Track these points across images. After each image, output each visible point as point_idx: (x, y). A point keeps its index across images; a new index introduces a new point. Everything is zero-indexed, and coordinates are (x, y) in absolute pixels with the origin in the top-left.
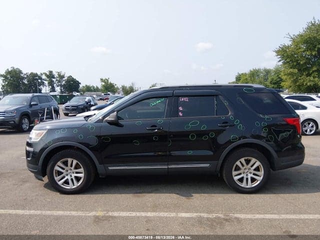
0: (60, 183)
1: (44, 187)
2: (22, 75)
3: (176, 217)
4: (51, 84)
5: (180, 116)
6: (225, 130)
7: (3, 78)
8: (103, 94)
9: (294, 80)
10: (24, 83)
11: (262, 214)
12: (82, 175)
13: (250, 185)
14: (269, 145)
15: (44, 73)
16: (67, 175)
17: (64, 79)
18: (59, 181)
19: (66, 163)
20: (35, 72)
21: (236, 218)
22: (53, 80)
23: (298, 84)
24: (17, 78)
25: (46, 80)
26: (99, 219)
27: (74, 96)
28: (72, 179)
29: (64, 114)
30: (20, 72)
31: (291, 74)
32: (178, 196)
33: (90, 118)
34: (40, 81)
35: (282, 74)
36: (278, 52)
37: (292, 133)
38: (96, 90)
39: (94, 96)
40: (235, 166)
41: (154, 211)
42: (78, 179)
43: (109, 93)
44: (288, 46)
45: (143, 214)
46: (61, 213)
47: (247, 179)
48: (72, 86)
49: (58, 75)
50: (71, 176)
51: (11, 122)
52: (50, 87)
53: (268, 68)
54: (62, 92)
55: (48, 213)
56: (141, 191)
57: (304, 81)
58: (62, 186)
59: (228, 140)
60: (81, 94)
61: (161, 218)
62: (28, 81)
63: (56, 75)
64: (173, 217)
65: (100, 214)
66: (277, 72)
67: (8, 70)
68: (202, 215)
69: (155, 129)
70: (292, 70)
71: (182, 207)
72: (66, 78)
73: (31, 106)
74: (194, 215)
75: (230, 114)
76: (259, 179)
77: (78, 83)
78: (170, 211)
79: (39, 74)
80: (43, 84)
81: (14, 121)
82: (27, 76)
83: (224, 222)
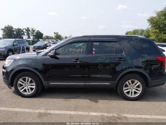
0: (21, 91)
1: (13, 92)
2: (13, 29)
3: (88, 115)
4: (28, 34)
5: (93, 54)
6: (120, 63)
7: (3, 31)
8: (55, 41)
9: (157, 36)
10: (14, 34)
11: (140, 115)
12: (34, 87)
13: (133, 96)
14: (146, 72)
15: (24, 29)
16: (25, 86)
17: (35, 32)
18: (21, 90)
19: (24, 80)
20: (20, 28)
21: (125, 117)
22: (29, 32)
23: (158, 38)
24: (10, 31)
25: (25, 32)
26: (41, 114)
27: (40, 41)
28: (28, 89)
29: (33, 50)
30: (12, 28)
31: (156, 32)
32: (90, 101)
33: (40, 53)
34: (22, 33)
35: (150, 32)
36: (149, 20)
37: (160, 65)
38: (52, 38)
39: (50, 41)
40: (125, 84)
41: (75, 110)
42: (32, 89)
43: (58, 40)
44: (155, 17)
45: (69, 112)
46: (19, 110)
47: (132, 92)
48: (39, 36)
49: (32, 29)
50: (28, 87)
51: (2, 54)
52: (28, 36)
53: (143, 29)
54: (34, 39)
55: (12, 109)
56: (69, 97)
57: (162, 36)
58: (23, 93)
59: (122, 69)
60: (44, 40)
61: (79, 115)
62: (16, 33)
63: (31, 30)
64: (86, 115)
65: (42, 111)
66: (148, 31)
67: (6, 26)
68: (104, 114)
69: (78, 61)
70: (156, 30)
71: (92, 108)
72: (36, 32)
73: (14, 45)
74: (99, 114)
75: (124, 53)
76: (139, 92)
77: (42, 35)
78: (85, 111)
79: (22, 29)
80: (24, 34)
81: (4, 53)
82: (16, 30)
83: (117, 119)
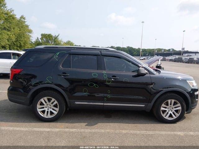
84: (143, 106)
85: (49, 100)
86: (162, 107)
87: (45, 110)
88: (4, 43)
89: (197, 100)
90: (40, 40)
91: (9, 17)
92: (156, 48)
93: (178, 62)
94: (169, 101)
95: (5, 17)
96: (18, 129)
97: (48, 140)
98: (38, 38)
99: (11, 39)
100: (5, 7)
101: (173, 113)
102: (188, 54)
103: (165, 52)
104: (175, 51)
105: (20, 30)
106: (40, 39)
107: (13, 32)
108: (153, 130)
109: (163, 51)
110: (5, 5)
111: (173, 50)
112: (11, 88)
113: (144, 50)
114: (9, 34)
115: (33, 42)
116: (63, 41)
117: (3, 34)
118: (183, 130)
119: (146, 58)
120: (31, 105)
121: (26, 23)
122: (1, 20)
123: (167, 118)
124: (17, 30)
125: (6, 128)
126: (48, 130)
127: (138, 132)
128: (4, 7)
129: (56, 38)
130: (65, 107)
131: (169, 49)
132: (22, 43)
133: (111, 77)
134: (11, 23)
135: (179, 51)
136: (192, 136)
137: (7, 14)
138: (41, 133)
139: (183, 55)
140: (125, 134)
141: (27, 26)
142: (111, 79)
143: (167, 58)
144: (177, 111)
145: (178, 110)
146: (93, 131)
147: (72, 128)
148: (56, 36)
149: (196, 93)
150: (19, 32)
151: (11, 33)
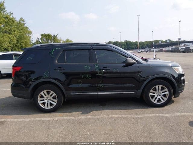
84: (133, 92)
85: (48, 93)
86: (151, 93)
87: (45, 102)
88: (6, 45)
89: (183, 84)
90: (40, 41)
91: (9, 20)
92: (153, 40)
93: (175, 52)
94: (157, 87)
95: (5, 21)
96: (22, 120)
97: (48, 127)
98: (38, 39)
99: (12, 41)
100: (5, 11)
101: (161, 97)
102: (185, 44)
103: (162, 44)
104: (173, 41)
105: (20, 32)
106: (41, 39)
107: (13, 34)
108: (143, 114)
109: (160, 42)
110: (4, 9)
111: (170, 40)
112: (13, 84)
113: (142, 43)
114: (10, 37)
115: (33, 42)
116: (63, 40)
117: (5, 37)
118: (171, 112)
119: (144, 51)
120: (33, 99)
121: (25, 25)
122: (1, 24)
123: (156, 102)
124: (17, 33)
125: (12, 120)
126: (49, 119)
127: (129, 116)
128: (3, 11)
129: (55, 37)
130: (62, 98)
131: (166, 40)
132: (22, 44)
133: (102, 68)
134: (11, 26)
135: (176, 41)
136: (178, 116)
137: (6, 18)
138: (43, 121)
139: (180, 45)
140: (117, 118)
141: (27, 28)
142: (102, 70)
143: (164, 49)
144: (165, 96)
145: (166, 94)
146: (89, 117)
147: (70, 116)
148: (55, 35)
149: (182, 78)
150: (19, 34)
151: (12, 36)
